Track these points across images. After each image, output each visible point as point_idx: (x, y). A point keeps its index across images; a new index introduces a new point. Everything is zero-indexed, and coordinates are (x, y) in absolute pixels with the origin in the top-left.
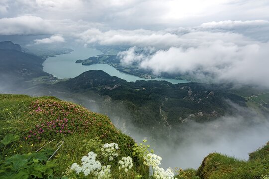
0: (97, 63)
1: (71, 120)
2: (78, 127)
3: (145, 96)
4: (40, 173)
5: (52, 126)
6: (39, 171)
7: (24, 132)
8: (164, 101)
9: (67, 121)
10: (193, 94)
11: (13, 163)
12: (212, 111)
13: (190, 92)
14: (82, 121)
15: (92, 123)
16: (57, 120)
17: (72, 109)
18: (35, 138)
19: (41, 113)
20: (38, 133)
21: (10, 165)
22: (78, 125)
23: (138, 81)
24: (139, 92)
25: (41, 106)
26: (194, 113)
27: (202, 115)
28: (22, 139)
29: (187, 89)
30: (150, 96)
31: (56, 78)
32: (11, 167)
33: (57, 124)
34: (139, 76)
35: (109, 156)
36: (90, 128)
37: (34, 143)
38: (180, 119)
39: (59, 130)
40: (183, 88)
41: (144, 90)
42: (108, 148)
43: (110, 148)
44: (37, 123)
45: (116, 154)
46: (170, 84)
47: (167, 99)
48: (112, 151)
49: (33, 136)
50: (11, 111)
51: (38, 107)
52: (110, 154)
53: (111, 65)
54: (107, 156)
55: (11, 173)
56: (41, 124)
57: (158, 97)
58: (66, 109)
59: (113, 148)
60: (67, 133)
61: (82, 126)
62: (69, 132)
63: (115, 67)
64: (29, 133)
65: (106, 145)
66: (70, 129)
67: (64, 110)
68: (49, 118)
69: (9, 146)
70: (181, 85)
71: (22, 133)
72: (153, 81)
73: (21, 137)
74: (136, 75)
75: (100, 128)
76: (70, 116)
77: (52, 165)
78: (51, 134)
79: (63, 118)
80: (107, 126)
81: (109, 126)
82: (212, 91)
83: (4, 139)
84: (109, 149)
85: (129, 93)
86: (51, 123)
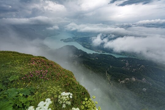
0: (71, 41)
1: (50, 71)
2: (53, 77)
3: (97, 63)
4: (21, 104)
5: (38, 74)
6: (21, 102)
7: (22, 75)
8: (109, 67)
9: (47, 72)
10: (129, 65)
11: (8, 93)
12: (143, 78)
13: (127, 64)
14: (56, 73)
15: (62, 75)
16: (42, 70)
17: (52, 65)
18: (27, 80)
19: (34, 65)
20: (29, 77)
21: (6, 94)
22: (53, 75)
23: (94, 54)
24: (94, 60)
25: (35, 61)
26: (129, 78)
27: (135, 80)
28: (20, 79)
29: (125, 62)
30: (100, 63)
31: (49, 48)
32: (6, 96)
33: (41, 73)
34: (94, 50)
35: (62, 104)
36: (60, 78)
37: (25, 83)
38: (119, 80)
39: (42, 76)
40: (122, 61)
41: (97, 59)
42: (64, 96)
43: (66, 96)
44: (30, 71)
45: (69, 103)
46: (114, 57)
47: (111, 67)
48: (66, 100)
49: (26, 78)
50: (19, 62)
51: (33, 61)
52: (64, 102)
53: (79, 43)
54: (61, 103)
55: (5, 100)
56: (33, 71)
57: (105, 64)
58: (48, 64)
59: (68, 97)
60: (46, 79)
61: (55, 76)
62: (47, 78)
63: (81, 44)
64: (25, 76)
65: (64, 94)
66: (48, 77)
67: (47, 65)
68: (37, 69)
69: (12, 82)
70: (122, 58)
71: (21, 75)
72: (103, 54)
73: (20, 78)
74: (93, 50)
75: (66, 79)
76: (50, 69)
77: (31, 99)
78: (36, 78)
79: (45, 69)
80: (70, 78)
81: (72, 79)
82: (143, 65)
83: (11, 77)
84: (65, 98)
85: (88, 60)
86: (38, 71)
